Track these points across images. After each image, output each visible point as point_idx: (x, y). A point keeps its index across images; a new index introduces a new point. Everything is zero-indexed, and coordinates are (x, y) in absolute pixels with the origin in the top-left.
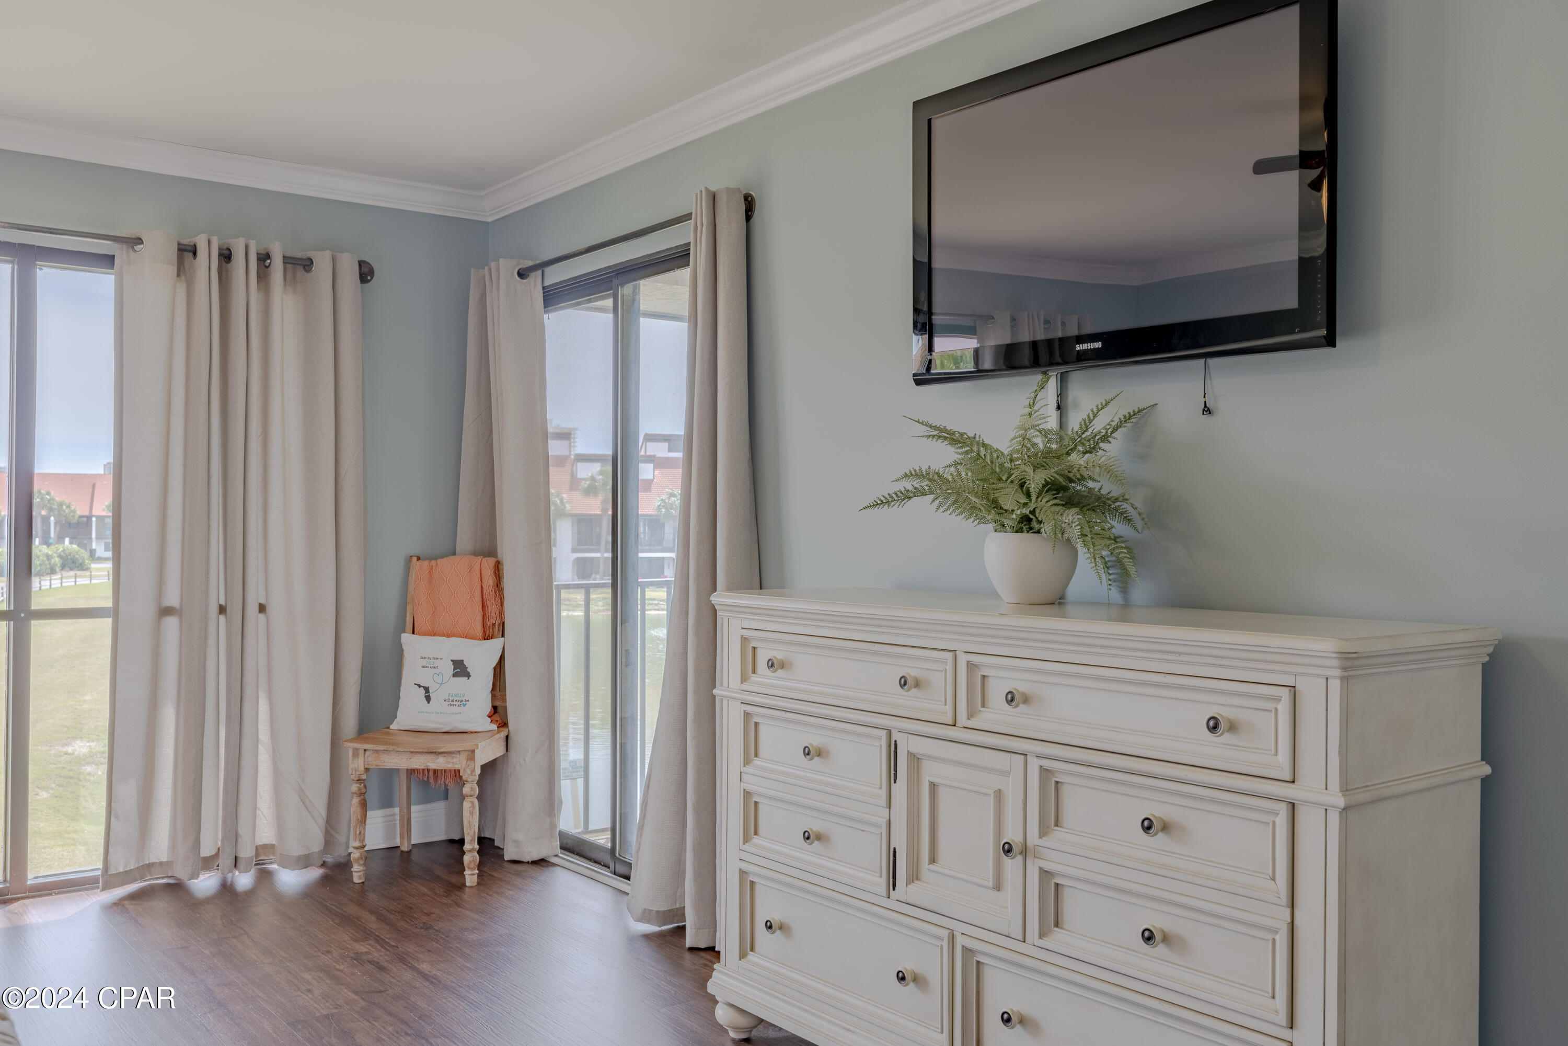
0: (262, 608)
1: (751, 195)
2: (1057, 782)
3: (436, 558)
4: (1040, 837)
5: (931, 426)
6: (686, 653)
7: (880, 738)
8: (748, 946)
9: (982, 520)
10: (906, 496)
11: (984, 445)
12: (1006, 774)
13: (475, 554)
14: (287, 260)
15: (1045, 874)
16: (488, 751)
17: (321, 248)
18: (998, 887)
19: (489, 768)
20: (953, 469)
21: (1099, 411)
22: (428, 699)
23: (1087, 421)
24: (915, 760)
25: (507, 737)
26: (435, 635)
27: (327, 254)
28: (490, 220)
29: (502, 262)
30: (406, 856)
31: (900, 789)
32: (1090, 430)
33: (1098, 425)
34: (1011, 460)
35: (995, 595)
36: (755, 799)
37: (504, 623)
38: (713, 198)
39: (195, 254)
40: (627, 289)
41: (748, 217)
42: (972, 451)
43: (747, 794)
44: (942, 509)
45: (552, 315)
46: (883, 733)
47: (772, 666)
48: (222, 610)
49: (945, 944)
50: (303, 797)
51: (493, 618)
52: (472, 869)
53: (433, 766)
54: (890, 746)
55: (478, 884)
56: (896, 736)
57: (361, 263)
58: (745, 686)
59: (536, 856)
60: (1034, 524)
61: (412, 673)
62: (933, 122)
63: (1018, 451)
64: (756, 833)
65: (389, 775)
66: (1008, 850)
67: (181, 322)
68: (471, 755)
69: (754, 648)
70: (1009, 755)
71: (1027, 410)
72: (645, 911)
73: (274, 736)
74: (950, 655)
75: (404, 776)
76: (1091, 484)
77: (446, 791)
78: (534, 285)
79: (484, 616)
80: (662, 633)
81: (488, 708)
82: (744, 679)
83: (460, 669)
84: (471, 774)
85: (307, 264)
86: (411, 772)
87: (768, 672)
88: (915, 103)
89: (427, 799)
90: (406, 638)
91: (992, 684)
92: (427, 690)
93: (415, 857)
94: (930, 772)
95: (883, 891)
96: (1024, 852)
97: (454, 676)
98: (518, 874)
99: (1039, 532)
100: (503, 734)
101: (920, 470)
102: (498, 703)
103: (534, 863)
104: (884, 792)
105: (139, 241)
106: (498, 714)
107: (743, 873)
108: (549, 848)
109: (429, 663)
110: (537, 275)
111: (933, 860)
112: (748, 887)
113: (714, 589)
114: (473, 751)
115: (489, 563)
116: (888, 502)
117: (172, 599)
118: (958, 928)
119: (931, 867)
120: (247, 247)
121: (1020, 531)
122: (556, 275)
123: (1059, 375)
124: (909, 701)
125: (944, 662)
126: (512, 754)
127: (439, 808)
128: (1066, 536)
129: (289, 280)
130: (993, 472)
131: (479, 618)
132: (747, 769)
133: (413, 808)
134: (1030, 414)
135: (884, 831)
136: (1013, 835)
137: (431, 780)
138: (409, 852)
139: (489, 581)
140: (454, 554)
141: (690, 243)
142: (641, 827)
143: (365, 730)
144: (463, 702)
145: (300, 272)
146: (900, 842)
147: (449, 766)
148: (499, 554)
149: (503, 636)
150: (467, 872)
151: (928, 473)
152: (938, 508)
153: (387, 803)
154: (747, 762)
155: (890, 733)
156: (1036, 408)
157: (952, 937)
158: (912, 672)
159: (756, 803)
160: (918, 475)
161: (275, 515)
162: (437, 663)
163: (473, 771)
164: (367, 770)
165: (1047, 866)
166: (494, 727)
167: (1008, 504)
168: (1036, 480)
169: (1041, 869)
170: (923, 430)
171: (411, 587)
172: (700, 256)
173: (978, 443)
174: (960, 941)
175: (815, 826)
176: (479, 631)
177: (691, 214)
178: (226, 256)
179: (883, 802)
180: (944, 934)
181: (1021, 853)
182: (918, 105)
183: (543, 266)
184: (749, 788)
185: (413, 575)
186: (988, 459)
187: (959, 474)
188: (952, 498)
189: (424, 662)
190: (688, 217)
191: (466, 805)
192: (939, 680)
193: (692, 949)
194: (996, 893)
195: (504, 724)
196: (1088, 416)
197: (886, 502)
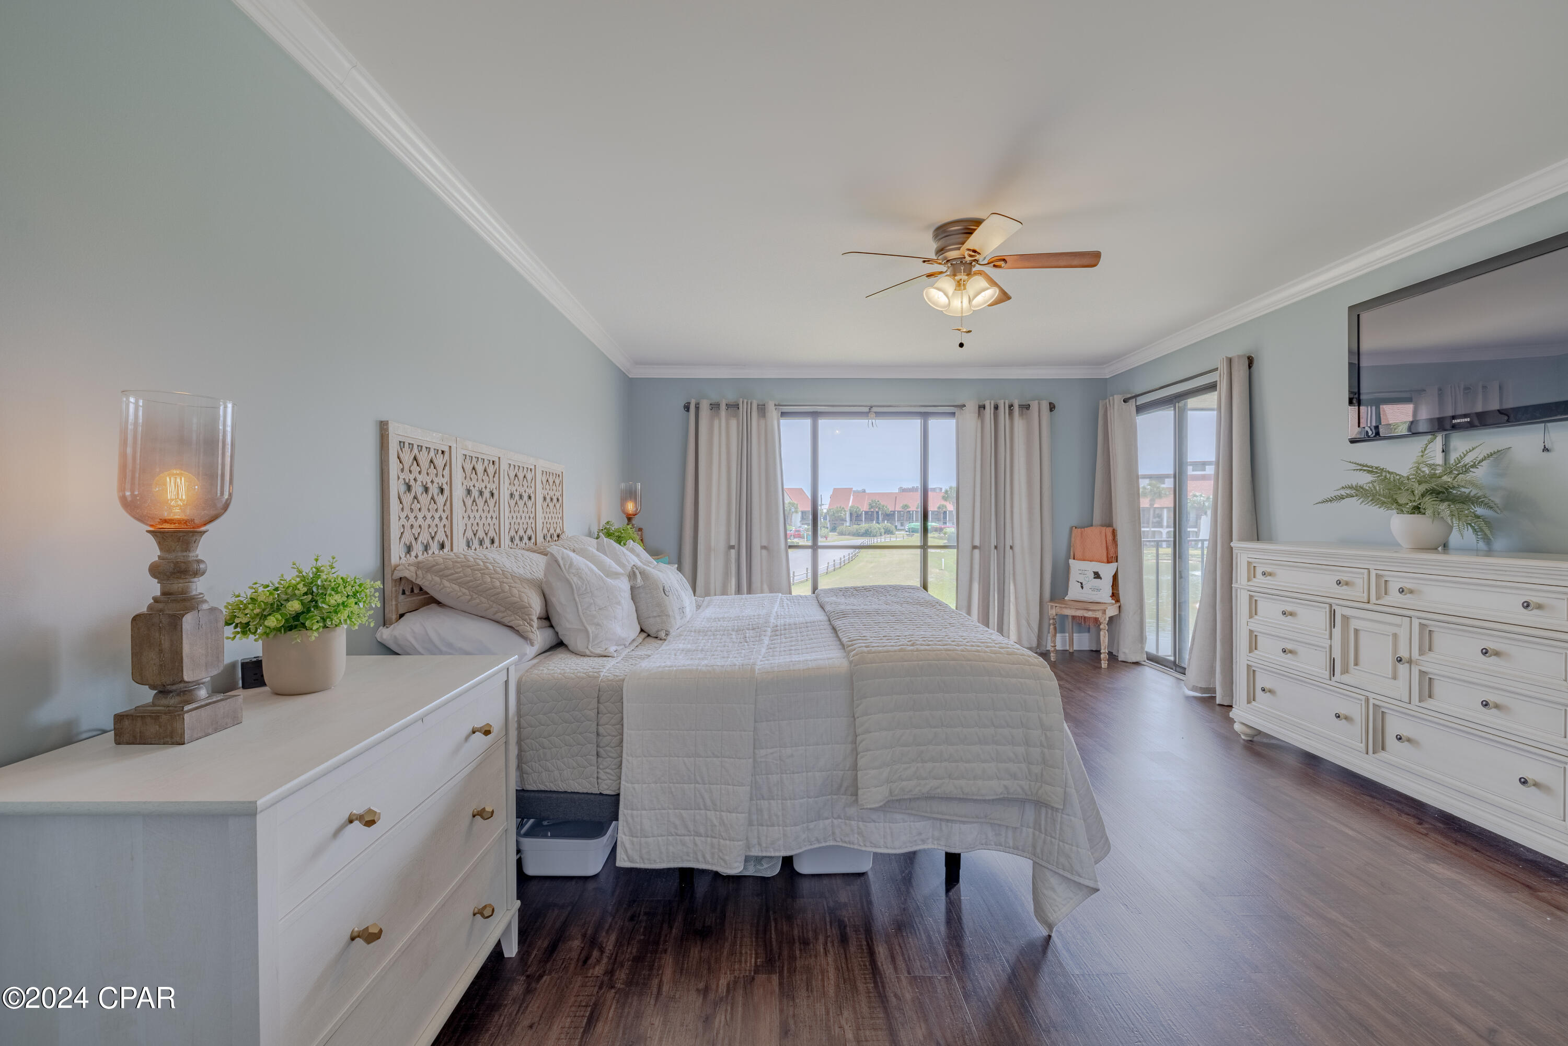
0: (1011, 547)
1: (1251, 356)
2: (1430, 631)
3: (1084, 528)
4: (1420, 655)
5: (1358, 464)
6: (1216, 570)
7: (1326, 608)
8: (1251, 698)
9: (1388, 508)
10: (1342, 498)
11: (1389, 472)
12: (1400, 626)
13: (1102, 526)
14: (1021, 406)
15: (1422, 673)
16: (1112, 611)
17: (1033, 400)
18: (1395, 677)
19: (1111, 618)
20: (1371, 485)
21: (1467, 453)
22: (1082, 587)
23: (1459, 458)
24: (1345, 618)
25: (1120, 606)
26: (1084, 560)
27: (1037, 402)
28: (1108, 377)
29: (1115, 396)
30: (1071, 654)
31: (1337, 631)
32: (1463, 463)
33: (1468, 460)
34: (1408, 479)
35: (1399, 545)
36: (1255, 633)
37: (1117, 557)
38: (1230, 361)
39: (984, 408)
40: (1182, 404)
41: (1250, 367)
42: (1382, 476)
43: (1251, 632)
44: (1363, 503)
45: (1139, 417)
46: (1327, 606)
47: (1265, 574)
48: (996, 547)
49: (1363, 703)
50: (1029, 624)
51: (1112, 554)
52: (1105, 661)
53: (1086, 615)
54: (1331, 611)
55: (1108, 668)
56: (1334, 607)
57: (1050, 404)
58: (1250, 583)
59: (1134, 660)
60: (1422, 510)
61: (1074, 576)
62: (1360, 315)
63: (1414, 474)
64: (1256, 649)
65: (1063, 618)
66: (1400, 660)
67: (979, 435)
68: (1104, 612)
69: (1255, 567)
70: (1401, 617)
71: (1421, 454)
72: (1194, 686)
73: (1016, 598)
74: (1366, 570)
75: (1070, 620)
76: (1463, 490)
77: (1089, 628)
78: (1132, 405)
79: (1107, 553)
80: (1199, 573)
81: (1110, 594)
82: (1249, 580)
83: (1097, 576)
84: (1104, 620)
85: (1028, 407)
86: (1074, 617)
87: (1262, 577)
88: (1349, 308)
89: (1080, 632)
90: (1071, 561)
91: (1390, 585)
92: (1081, 583)
93: (1075, 654)
94: (1354, 624)
95: (1328, 677)
96: (1410, 662)
97: (1094, 578)
98: (1126, 666)
99: (1424, 514)
100: (1118, 605)
101: (1352, 485)
102: (1114, 592)
103: (1134, 663)
104: (1328, 632)
105: (964, 406)
106: (1115, 596)
107: (1249, 666)
108: (1141, 658)
109: (1083, 572)
110: (1132, 402)
111: (1356, 664)
112: (1252, 673)
113: (1232, 541)
114: (1105, 610)
115: (1109, 530)
116: (1331, 501)
117: (977, 543)
118: (1371, 696)
119: (1355, 667)
120: (1004, 403)
121: (1413, 513)
122: (1141, 400)
123: (1444, 436)
124: (1343, 591)
125: (1363, 574)
126: (1123, 615)
127: (1086, 636)
128: (1441, 516)
129: (1021, 414)
130: (1395, 485)
131: (1105, 554)
132: (1251, 620)
133: (1074, 634)
134: (1422, 456)
135: (1328, 650)
136: (1403, 653)
137: (1083, 623)
138: (1073, 653)
139: (1110, 537)
140: (1092, 526)
141: (1216, 381)
142: (1191, 649)
143: (1052, 599)
144: (1099, 590)
145: (1025, 410)
146: (1337, 654)
147: (1094, 616)
148: (1114, 526)
149: (1117, 562)
150: (1102, 662)
151: (1356, 487)
152: (1361, 503)
153: (1063, 631)
154: (1251, 617)
155: (1331, 606)
156: (1426, 452)
157: (1367, 700)
158: (1344, 578)
159: (1256, 635)
160: (1351, 487)
161: (1016, 510)
162: (1086, 572)
163: (1105, 619)
164: (1056, 615)
165: (1423, 669)
166: (1114, 602)
167: (1402, 501)
168: (1419, 489)
169: (1420, 670)
170: (1354, 466)
171: (1073, 540)
172: (1223, 386)
173: (1385, 471)
174: (1371, 701)
175: (1289, 646)
176: (1105, 560)
177: (1218, 368)
178: (996, 408)
179: (1327, 636)
180: (1363, 698)
181: (1408, 662)
182: (1351, 309)
183: (1136, 397)
184: (1252, 629)
185: (1073, 535)
186: (1392, 480)
187: (1375, 487)
188: (1370, 498)
189: (1080, 572)
190: (1216, 369)
191: (1102, 633)
192: (1360, 582)
193: (1220, 705)
194: (1393, 681)
195: (1118, 601)
196: (1460, 456)
197: (1330, 500)
